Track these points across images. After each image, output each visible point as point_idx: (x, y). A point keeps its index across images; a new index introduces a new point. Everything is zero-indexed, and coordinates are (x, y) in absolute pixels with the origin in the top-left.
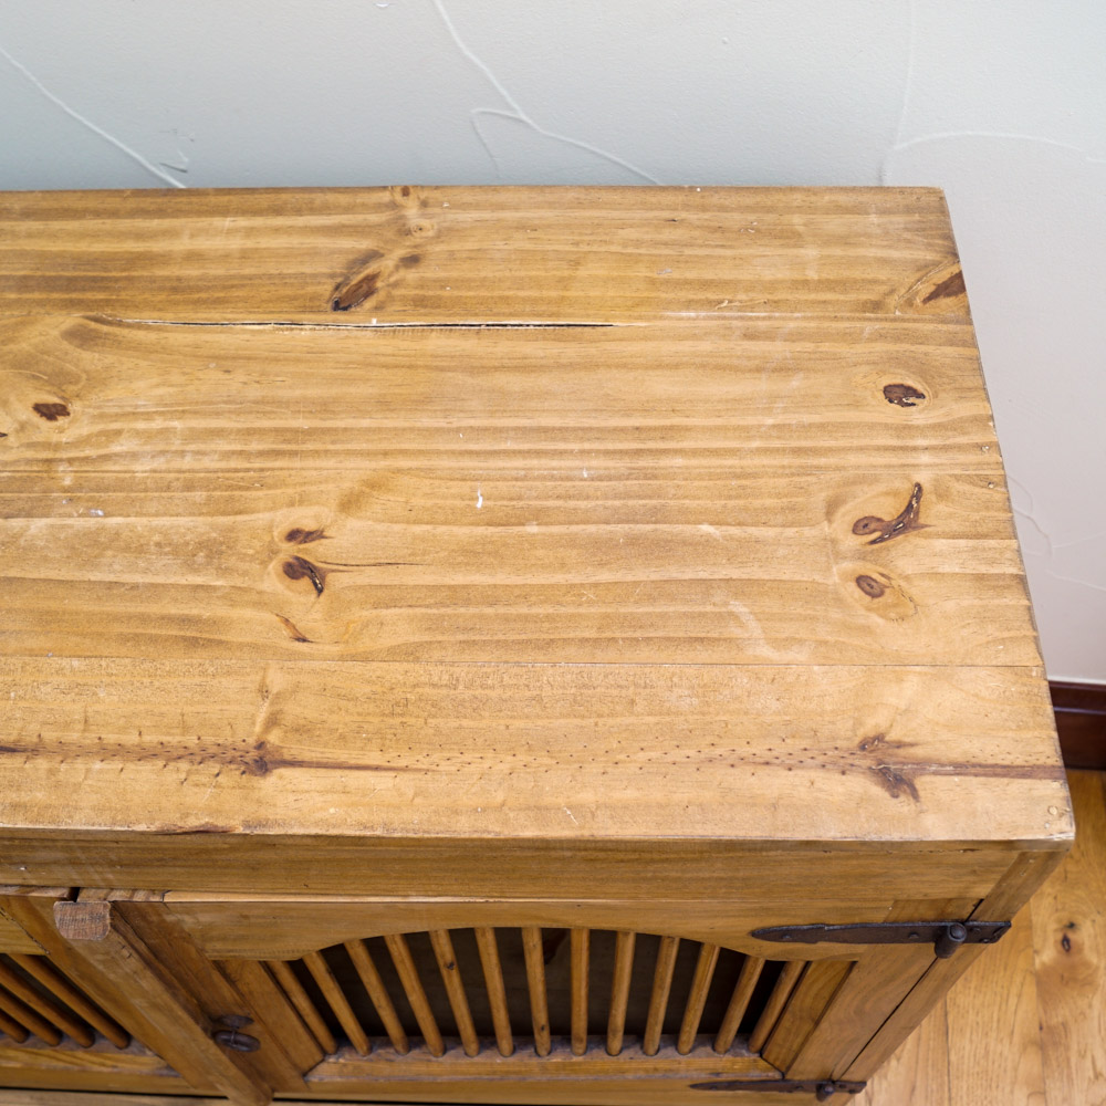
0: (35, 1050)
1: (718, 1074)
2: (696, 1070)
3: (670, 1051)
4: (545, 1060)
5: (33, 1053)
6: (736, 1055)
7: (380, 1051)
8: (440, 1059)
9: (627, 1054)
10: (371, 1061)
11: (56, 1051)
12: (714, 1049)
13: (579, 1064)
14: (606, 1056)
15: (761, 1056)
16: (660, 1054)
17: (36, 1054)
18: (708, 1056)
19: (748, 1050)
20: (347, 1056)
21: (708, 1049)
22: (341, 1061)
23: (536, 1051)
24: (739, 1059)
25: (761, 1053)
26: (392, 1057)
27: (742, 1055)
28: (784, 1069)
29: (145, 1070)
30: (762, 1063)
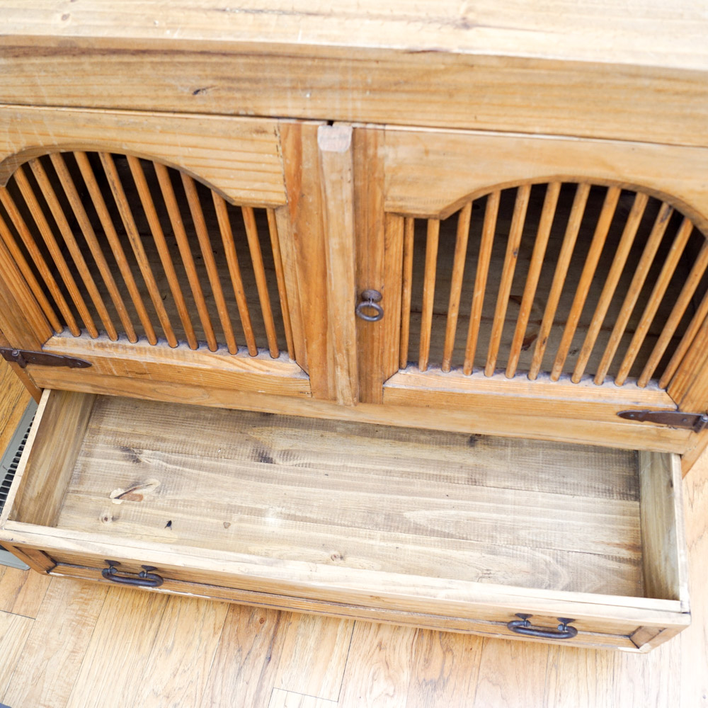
0: (221, 357)
1: (637, 403)
2: (625, 398)
3: (610, 384)
4: (533, 382)
5: (220, 359)
6: (651, 389)
7: (432, 370)
8: (469, 377)
9: (583, 383)
10: (427, 375)
11: (235, 358)
12: (637, 385)
13: (553, 387)
14: (571, 383)
15: (666, 391)
16: (604, 385)
17: (222, 359)
18: (634, 388)
19: (659, 387)
20: (412, 371)
21: (634, 385)
22: (409, 373)
23: (528, 377)
24: (652, 392)
25: (666, 389)
26: (439, 374)
27: (654, 390)
28: (678, 403)
29: (287, 374)
30: (666, 396)
